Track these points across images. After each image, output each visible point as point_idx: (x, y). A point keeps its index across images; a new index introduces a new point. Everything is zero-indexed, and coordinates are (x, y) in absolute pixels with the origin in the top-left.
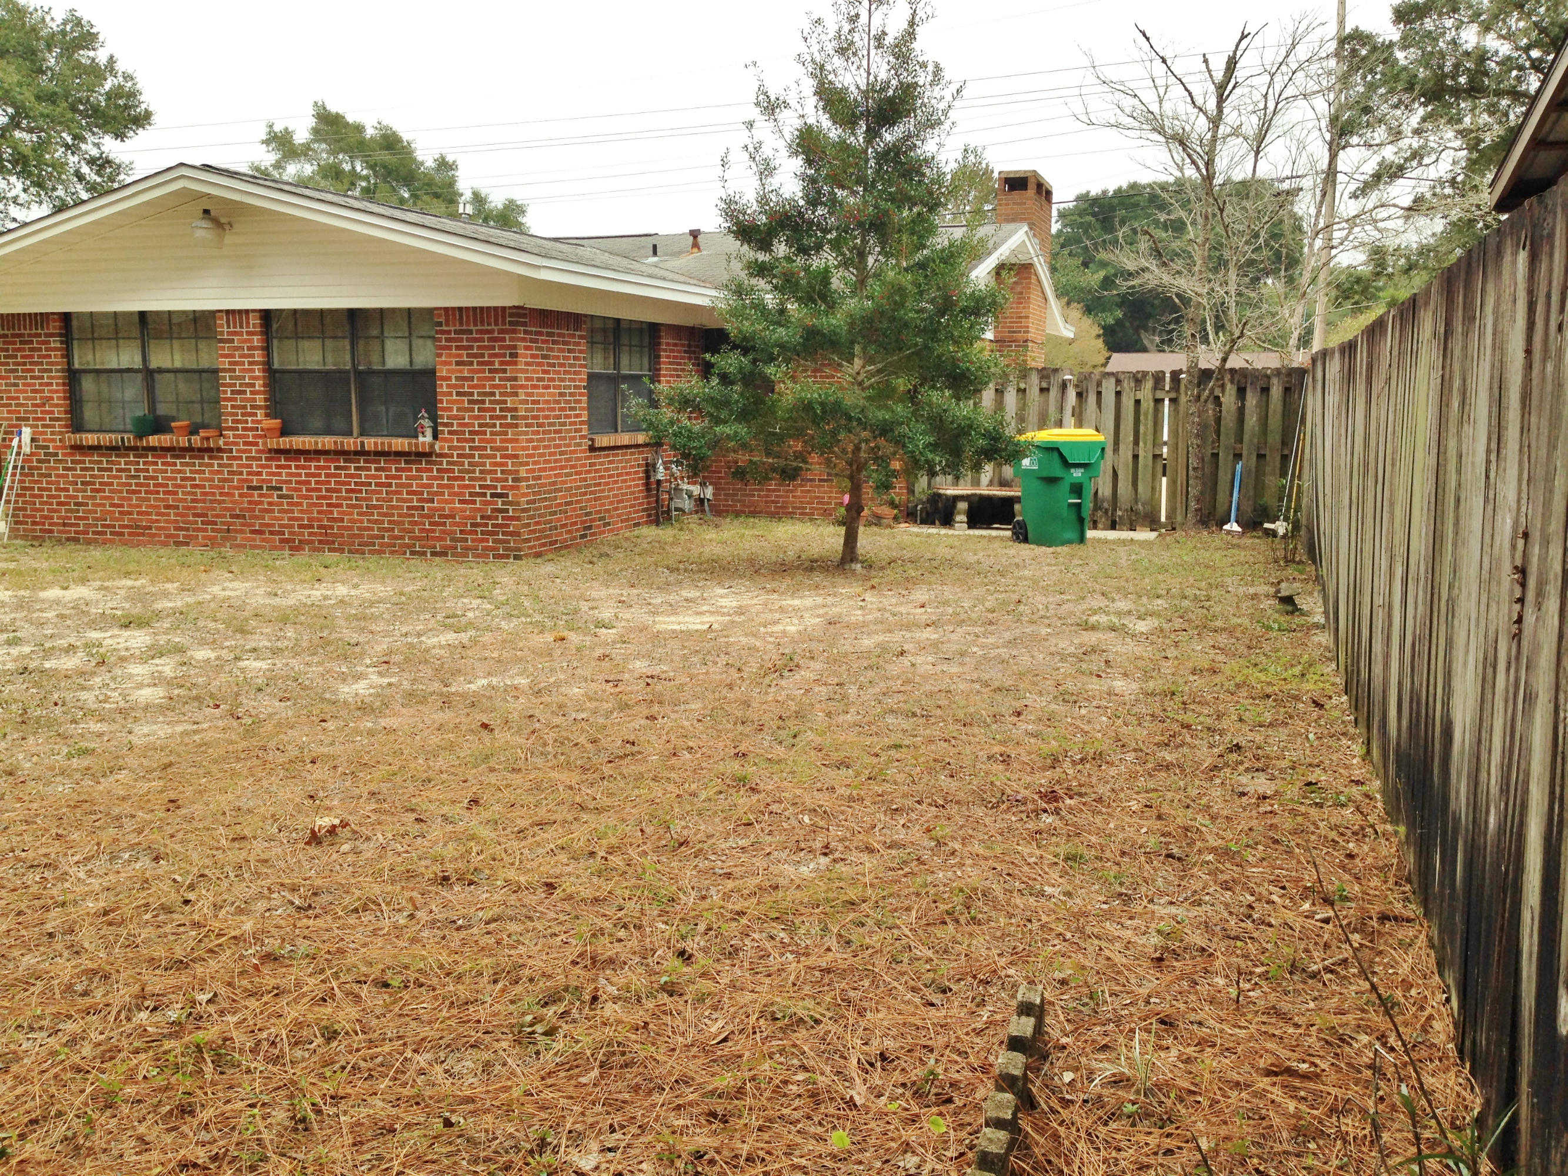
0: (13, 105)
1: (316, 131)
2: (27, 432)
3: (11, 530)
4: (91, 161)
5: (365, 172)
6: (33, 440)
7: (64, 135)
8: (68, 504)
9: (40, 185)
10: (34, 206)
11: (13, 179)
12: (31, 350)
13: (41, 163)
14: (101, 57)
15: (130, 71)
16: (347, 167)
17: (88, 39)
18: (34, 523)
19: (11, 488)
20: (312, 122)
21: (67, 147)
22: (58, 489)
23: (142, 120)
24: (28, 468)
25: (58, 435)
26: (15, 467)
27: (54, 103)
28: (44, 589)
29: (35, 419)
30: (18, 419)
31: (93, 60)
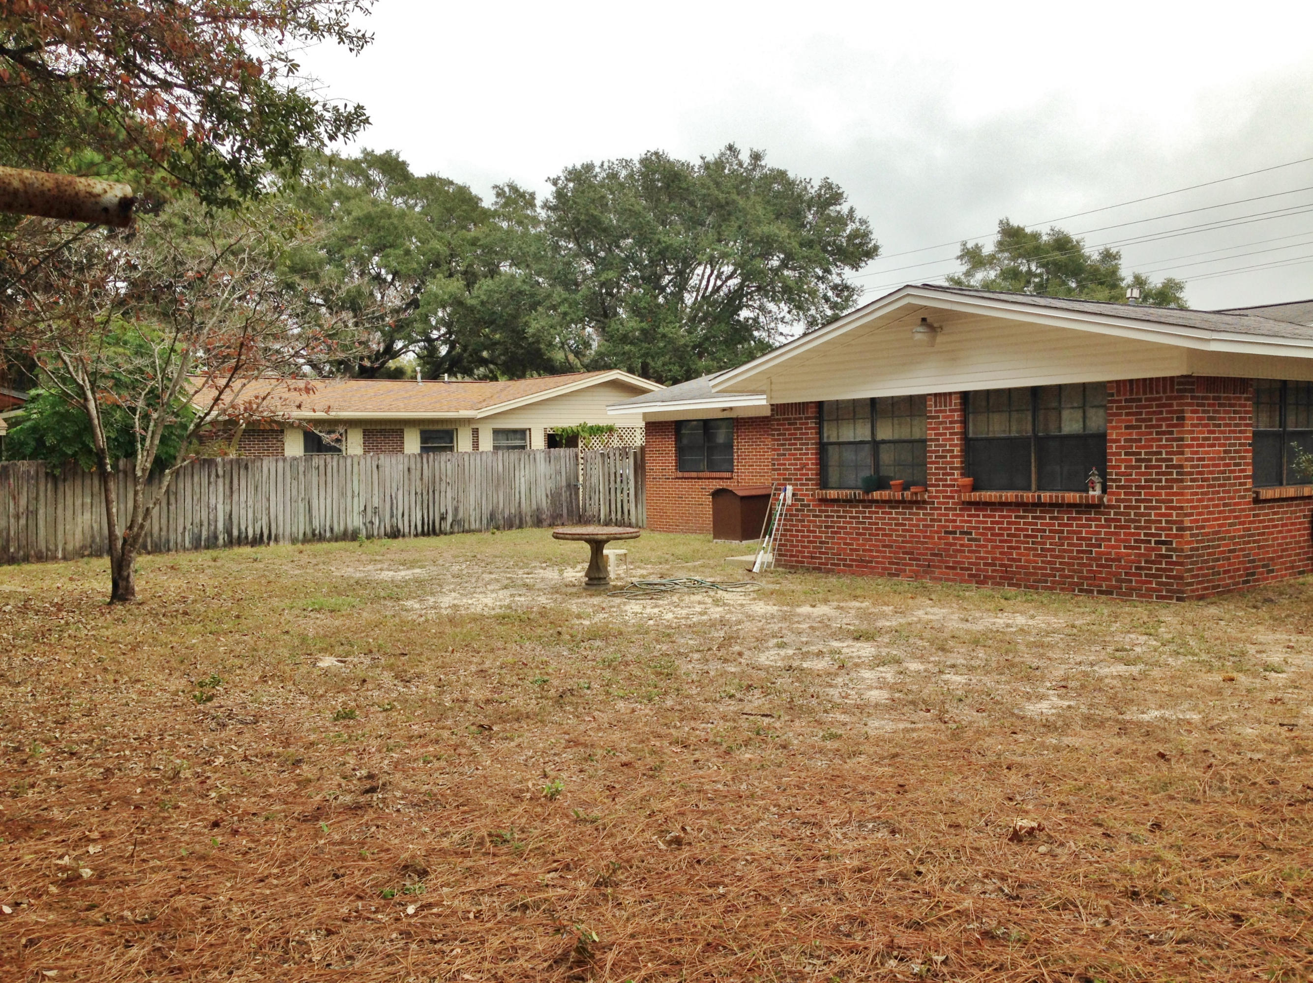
0: (784, 252)
1: (1000, 243)
2: (790, 488)
3: (777, 560)
4: (835, 287)
5: (1039, 271)
6: (794, 495)
7: (817, 270)
8: (815, 542)
9: (799, 308)
10: (795, 323)
11: (782, 305)
12: (795, 429)
13: (801, 290)
14: (844, 208)
15: (865, 218)
16: (1024, 269)
17: (836, 197)
18: (792, 556)
19: (777, 530)
20: (998, 237)
21: (819, 278)
22: (809, 531)
23: (871, 253)
24: (789, 516)
25: (810, 491)
26: (781, 515)
27: (811, 247)
28: (798, 606)
29: (796, 479)
30: (784, 479)
31: (839, 212)
